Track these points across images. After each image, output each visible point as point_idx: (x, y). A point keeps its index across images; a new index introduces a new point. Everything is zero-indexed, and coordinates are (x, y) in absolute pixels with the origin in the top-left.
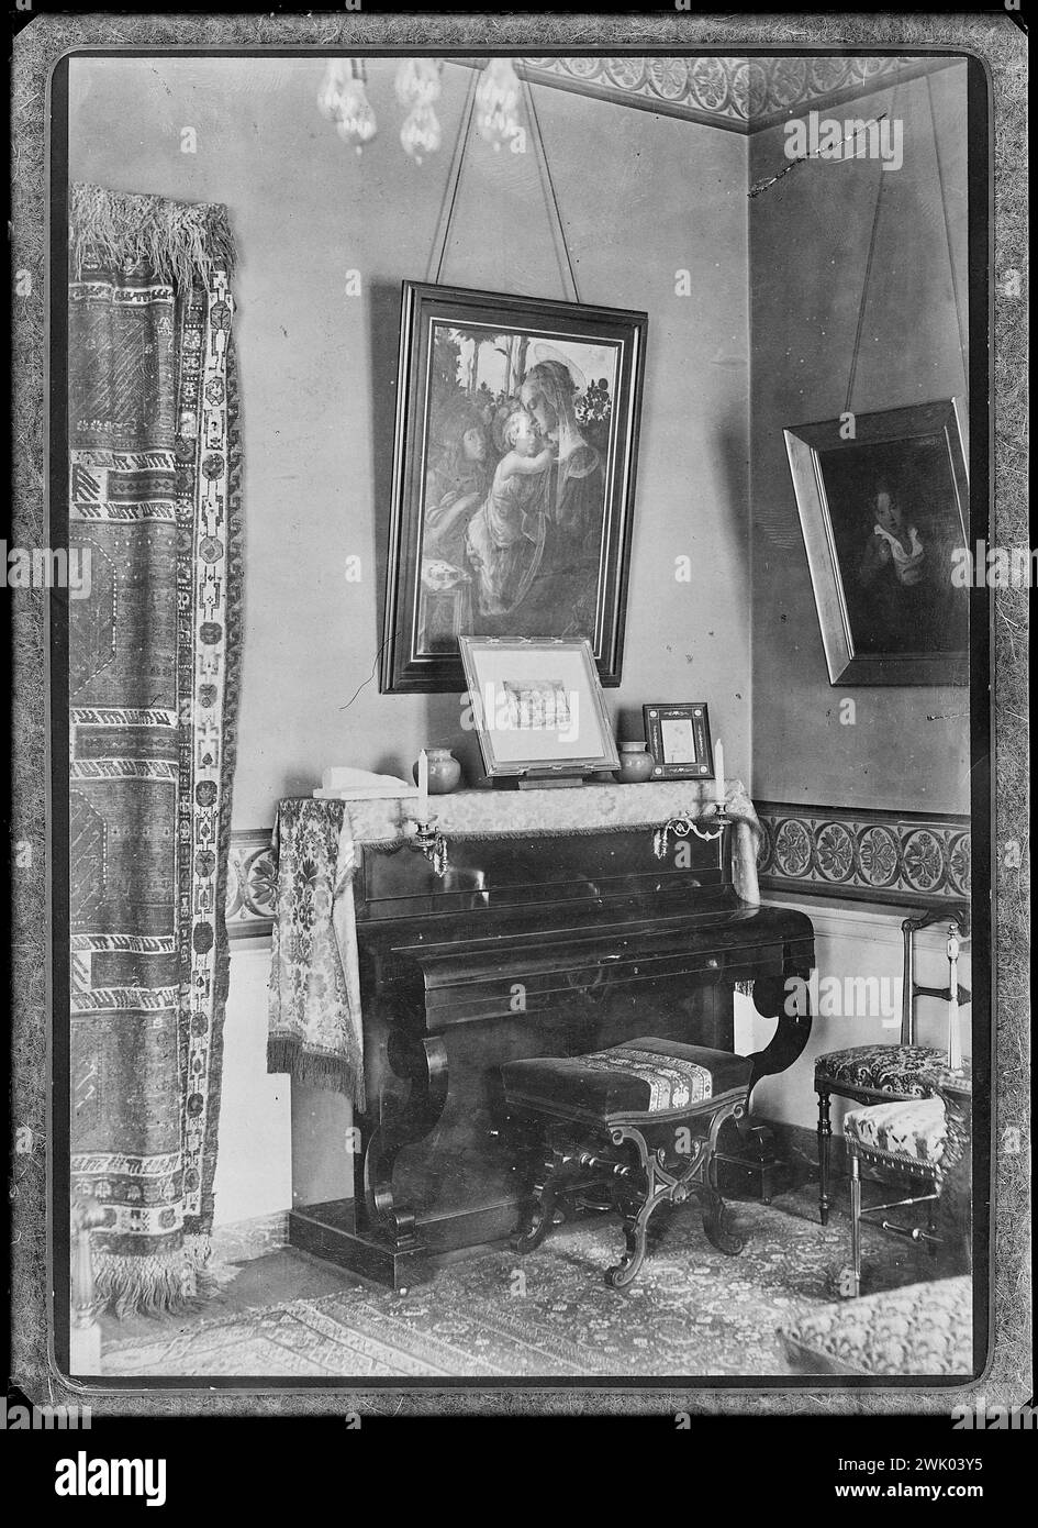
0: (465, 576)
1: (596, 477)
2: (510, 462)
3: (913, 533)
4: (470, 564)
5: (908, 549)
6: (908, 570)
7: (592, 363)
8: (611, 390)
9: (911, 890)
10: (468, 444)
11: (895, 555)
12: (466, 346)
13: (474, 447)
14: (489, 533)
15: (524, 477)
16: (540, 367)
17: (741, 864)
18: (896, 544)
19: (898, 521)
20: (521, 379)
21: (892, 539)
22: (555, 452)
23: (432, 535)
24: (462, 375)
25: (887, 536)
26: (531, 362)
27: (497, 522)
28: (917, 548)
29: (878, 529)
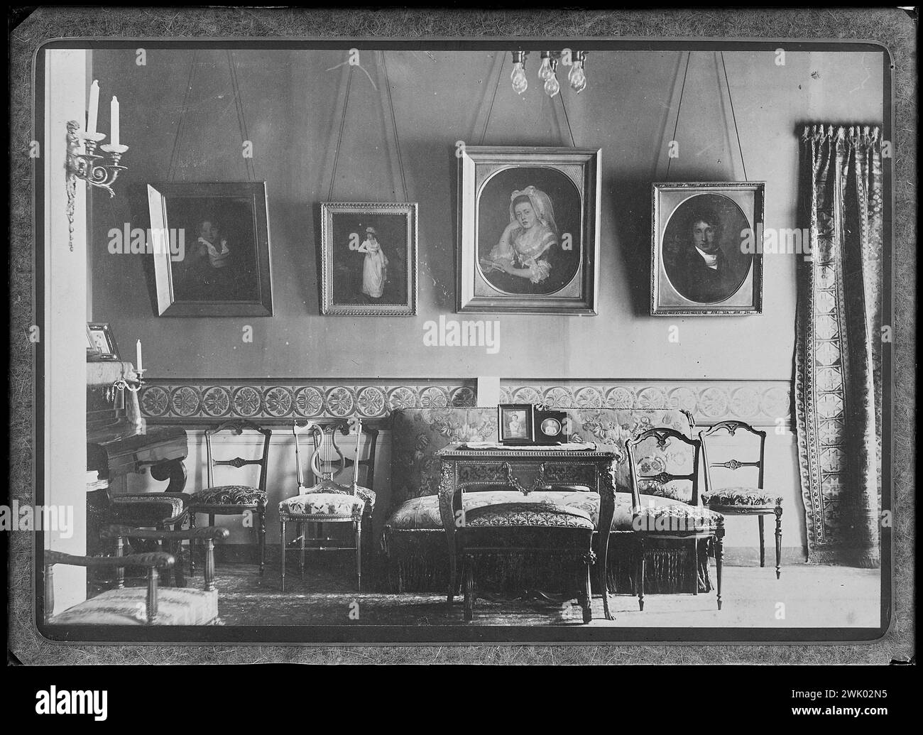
3: (224, 243)
5: (219, 249)
6: (216, 261)
9: (209, 416)
11: (210, 253)
18: (211, 247)
19: (215, 235)
21: (209, 245)
25: (205, 242)
28: (225, 250)
29: (201, 239)
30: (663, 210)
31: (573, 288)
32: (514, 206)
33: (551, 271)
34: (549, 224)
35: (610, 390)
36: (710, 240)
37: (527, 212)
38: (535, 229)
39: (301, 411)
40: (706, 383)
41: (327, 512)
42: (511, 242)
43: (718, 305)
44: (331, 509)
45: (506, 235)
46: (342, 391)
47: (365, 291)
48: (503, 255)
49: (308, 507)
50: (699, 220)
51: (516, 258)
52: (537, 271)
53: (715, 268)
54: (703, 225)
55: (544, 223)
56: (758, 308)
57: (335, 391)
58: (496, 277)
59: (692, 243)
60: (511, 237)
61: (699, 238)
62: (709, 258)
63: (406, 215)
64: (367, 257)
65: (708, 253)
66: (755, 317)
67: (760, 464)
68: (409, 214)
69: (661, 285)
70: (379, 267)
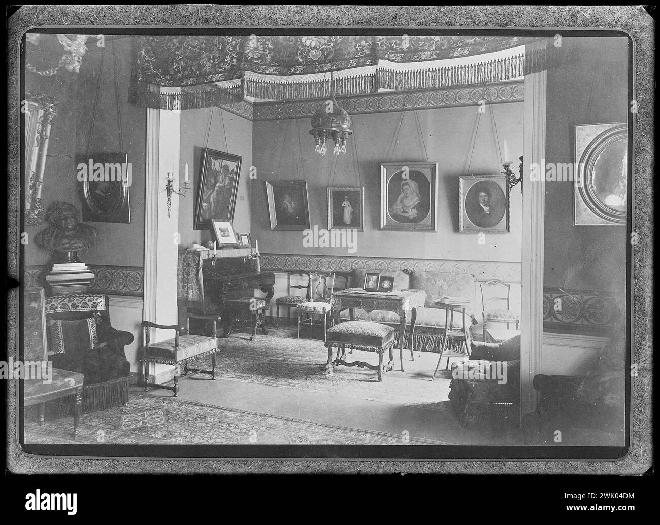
0: (209, 207)
1: (231, 188)
2: (218, 184)
3: (293, 203)
4: (210, 204)
7: (232, 165)
8: (235, 171)
9: (288, 268)
10: (212, 180)
12: (213, 161)
13: (213, 181)
14: (214, 198)
15: (219, 187)
16: (224, 166)
17: (257, 265)
18: (289, 205)
19: (290, 200)
20: (221, 168)
22: (225, 183)
23: (204, 198)
24: (212, 167)
25: (287, 203)
26: (223, 165)
27: (215, 196)
28: (294, 205)
29: (285, 202)
30: (464, 188)
31: (427, 220)
32: (402, 187)
33: (417, 214)
34: (417, 194)
35: (442, 265)
36: (486, 200)
37: (407, 189)
38: (411, 196)
39: (321, 268)
40: (484, 263)
41: (313, 310)
42: (401, 202)
43: (490, 229)
44: (314, 308)
45: (399, 199)
46: (335, 261)
47: (344, 221)
48: (398, 207)
49: (306, 307)
50: (480, 192)
51: (403, 208)
52: (412, 213)
53: (489, 212)
54: (483, 194)
55: (415, 194)
56: (508, 231)
57: (333, 261)
58: (395, 216)
59: (478, 202)
60: (401, 200)
61: (481, 199)
62: (486, 209)
63: (359, 191)
64: (345, 208)
65: (485, 206)
66: (507, 235)
67: (508, 299)
68: (361, 191)
69: (465, 220)
70: (350, 212)
